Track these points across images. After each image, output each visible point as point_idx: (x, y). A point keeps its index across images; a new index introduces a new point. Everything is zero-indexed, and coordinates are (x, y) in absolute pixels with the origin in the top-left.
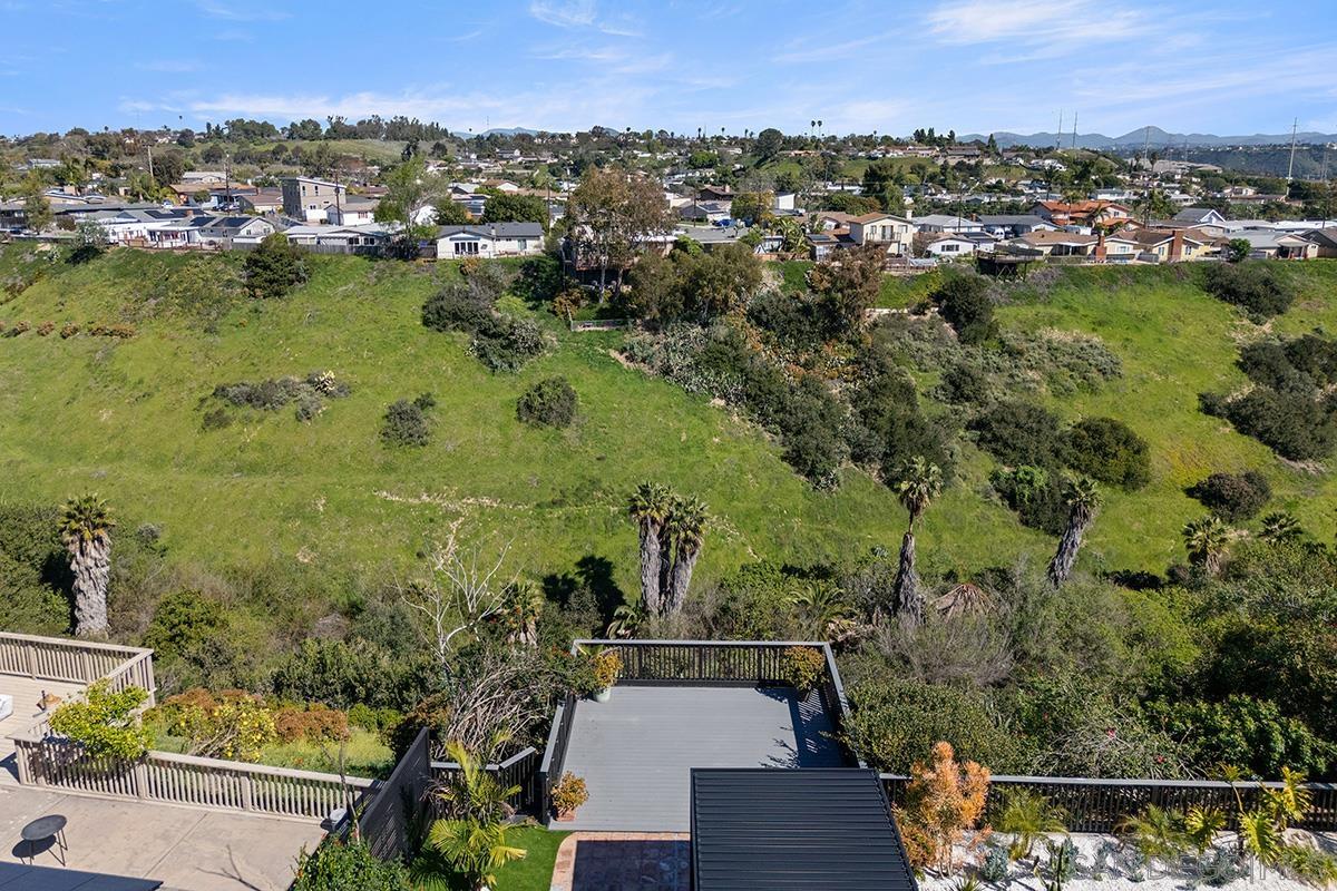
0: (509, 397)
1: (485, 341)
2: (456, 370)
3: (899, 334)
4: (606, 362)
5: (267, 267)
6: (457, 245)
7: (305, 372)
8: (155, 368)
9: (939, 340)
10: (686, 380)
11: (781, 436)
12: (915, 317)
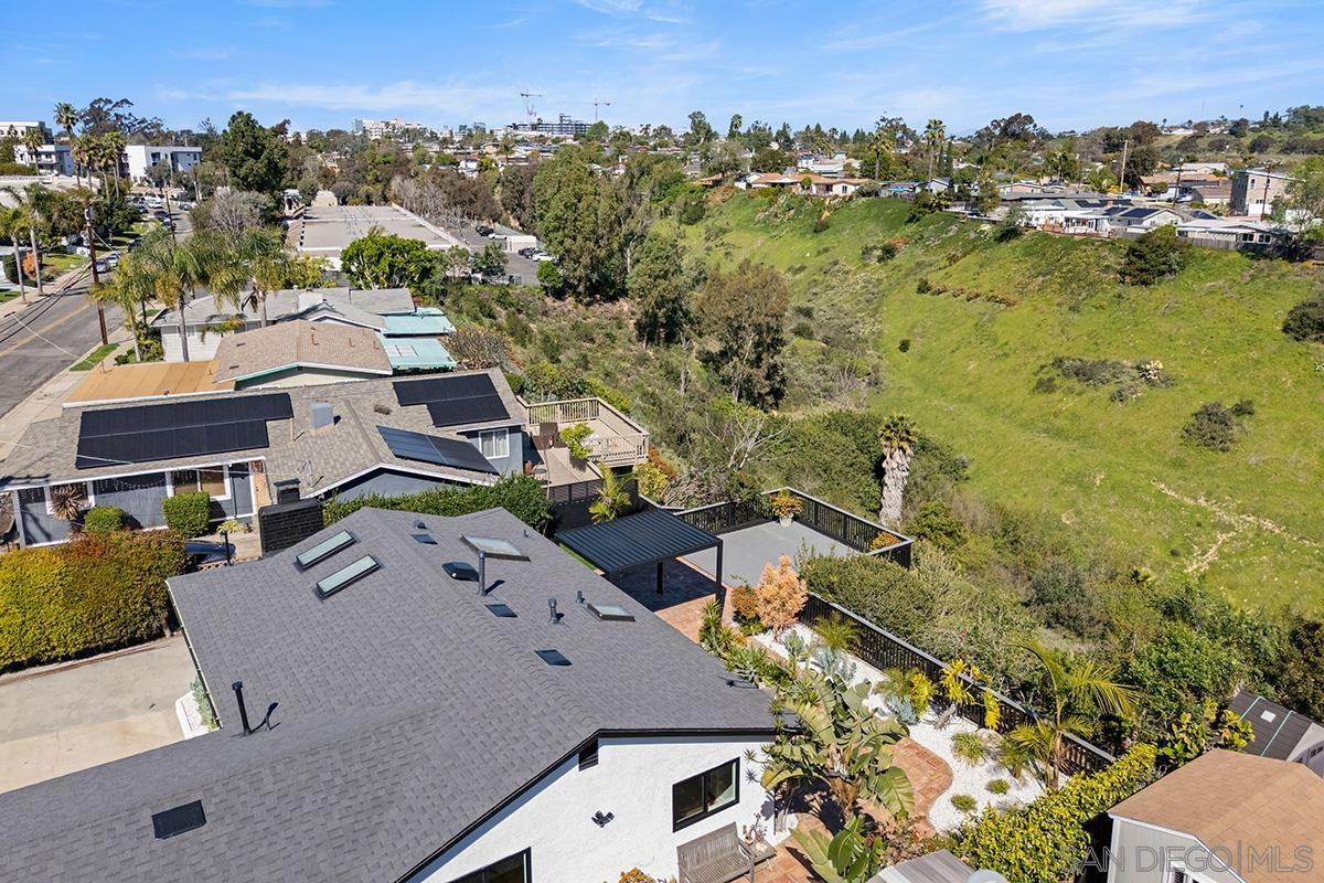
5: (1141, 257)
7: (1139, 358)
8: (1021, 334)
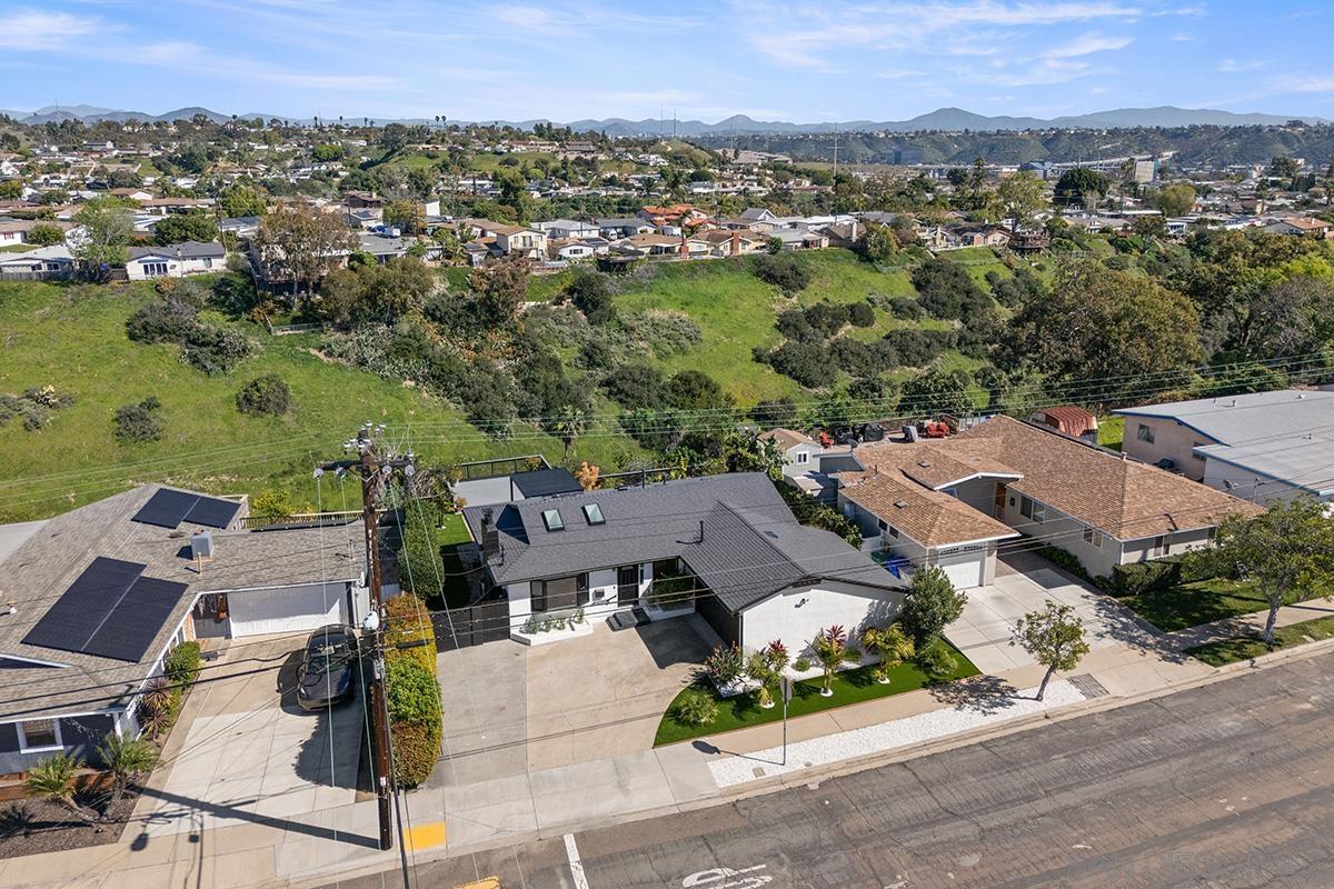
0: (226, 395)
1: (196, 350)
2: (172, 376)
3: (544, 321)
4: (308, 359)
6: (146, 267)
7: (22, 388)
9: (574, 323)
10: (380, 368)
11: (463, 405)
12: (555, 307)
